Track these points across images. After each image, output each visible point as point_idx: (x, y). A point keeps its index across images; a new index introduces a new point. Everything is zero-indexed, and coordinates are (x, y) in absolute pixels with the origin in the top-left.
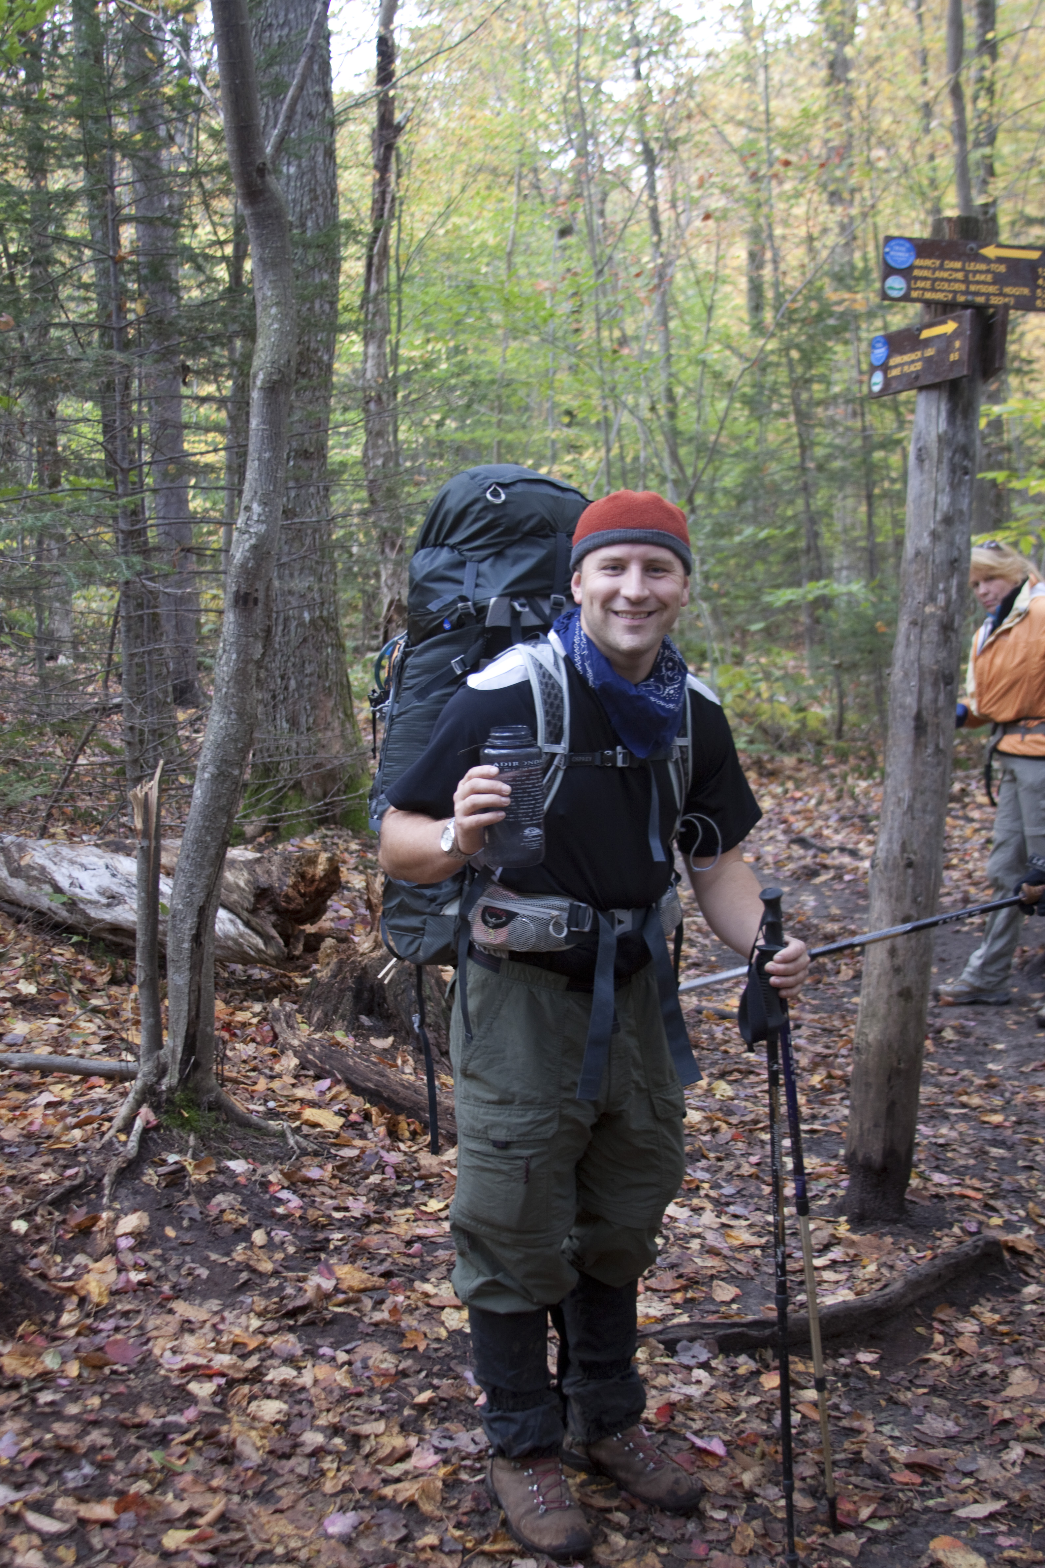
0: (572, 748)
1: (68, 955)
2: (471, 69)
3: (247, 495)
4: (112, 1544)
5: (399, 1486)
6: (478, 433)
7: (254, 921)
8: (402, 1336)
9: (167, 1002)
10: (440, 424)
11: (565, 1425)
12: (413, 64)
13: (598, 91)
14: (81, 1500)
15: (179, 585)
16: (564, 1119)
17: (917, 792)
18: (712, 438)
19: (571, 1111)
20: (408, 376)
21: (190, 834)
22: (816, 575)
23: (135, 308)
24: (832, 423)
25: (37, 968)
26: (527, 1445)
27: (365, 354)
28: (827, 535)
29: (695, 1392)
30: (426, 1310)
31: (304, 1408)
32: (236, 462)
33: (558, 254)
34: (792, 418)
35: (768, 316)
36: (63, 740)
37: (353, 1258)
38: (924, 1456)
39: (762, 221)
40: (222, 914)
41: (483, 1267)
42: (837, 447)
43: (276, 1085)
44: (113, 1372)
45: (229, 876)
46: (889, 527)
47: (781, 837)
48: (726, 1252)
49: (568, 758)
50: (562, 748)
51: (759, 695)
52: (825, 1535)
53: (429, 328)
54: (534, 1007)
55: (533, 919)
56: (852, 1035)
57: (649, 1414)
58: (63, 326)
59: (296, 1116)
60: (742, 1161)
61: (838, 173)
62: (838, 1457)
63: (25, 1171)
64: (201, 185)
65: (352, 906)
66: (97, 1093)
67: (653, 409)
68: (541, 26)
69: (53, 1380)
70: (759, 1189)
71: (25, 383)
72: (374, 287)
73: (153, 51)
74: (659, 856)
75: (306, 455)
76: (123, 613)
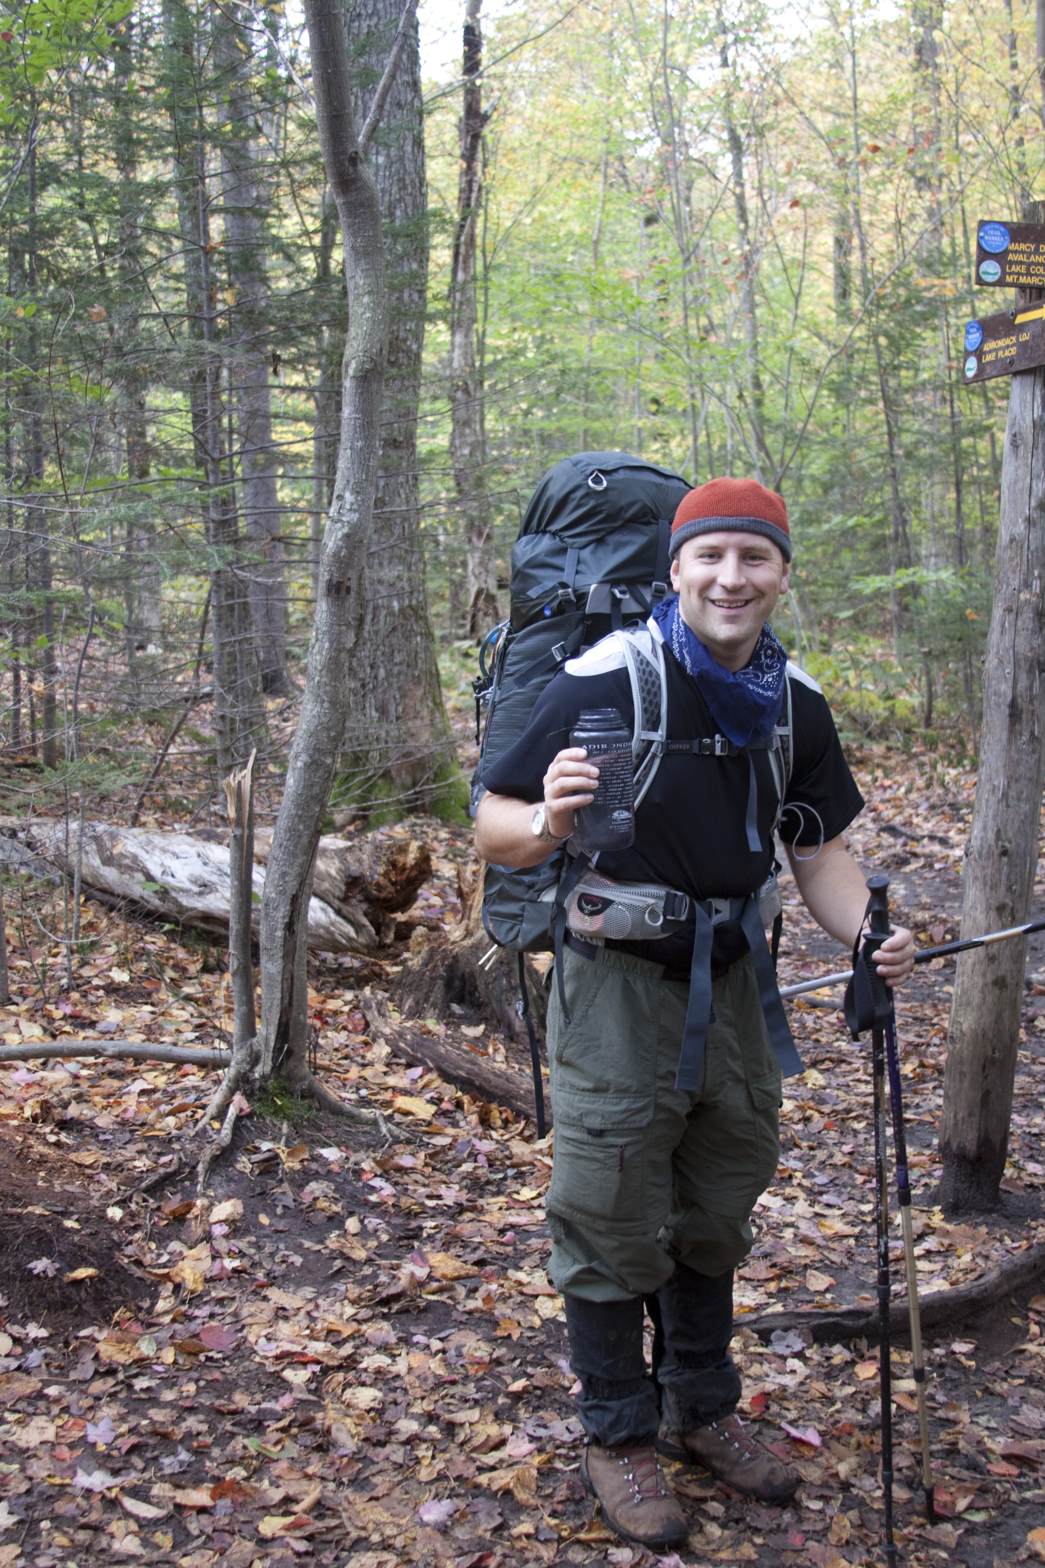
0: (669, 735)
1: (160, 943)
2: (557, 59)
3: (339, 485)
4: (209, 1530)
5: (494, 1474)
6: (565, 422)
7: (346, 909)
8: (496, 1324)
9: (259, 991)
10: (527, 413)
11: (661, 1414)
12: (499, 53)
13: (684, 77)
14: (178, 1486)
15: (269, 574)
16: (658, 1107)
17: (1011, 779)
18: (800, 425)
19: (666, 1100)
20: (496, 364)
21: (283, 822)
22: (906, 562)
23: (226, 298)
24: (921, 411)
25: (130, 956)
26: (623, 1434)
27: (452, 344)
28: (915, 522)
29: (790, 1381)
30: (519, 1299)
31: (399, 1396)
32: (325, 451)
33: (644, 241)
34: (881, 405)
35: (855, 302)
36: (153, 729)
37: (446, 1246)
38: (1018, 1448)
39: (850, 207)
40: (314, 902)
41: (579, 1255)
42: (926, 434)
43: (368, 1073)
44: (209, 1359)
45: (321, 864)
46: (978, 513)
47: (870, 825)
48: (819, 1241)
49: (665, 745)
50: (659, 736)
51: (847, 683)
52: (922, 1526)
53: (514, 317)
54: (628, 994)
55: (630, 907)
56: (946, 1024)
57: (744, 1403)
58: (155, 316)
59: (388, 1104)
60: (835, 1150)
61: (927, 159)
62: (934, 1447)
63: (120, 1159)
64: (290, 175)
65: (442, 894)
66: (190, 1081)
67: (741, 397)
68: (627, 14)
69: (149, 1366)
70: (852, 1178)
71: (115, 376)
72: (461, 276)
73: (243, 41)
74: (755, 845)
75: (393, 444)
76: (214, 602)
